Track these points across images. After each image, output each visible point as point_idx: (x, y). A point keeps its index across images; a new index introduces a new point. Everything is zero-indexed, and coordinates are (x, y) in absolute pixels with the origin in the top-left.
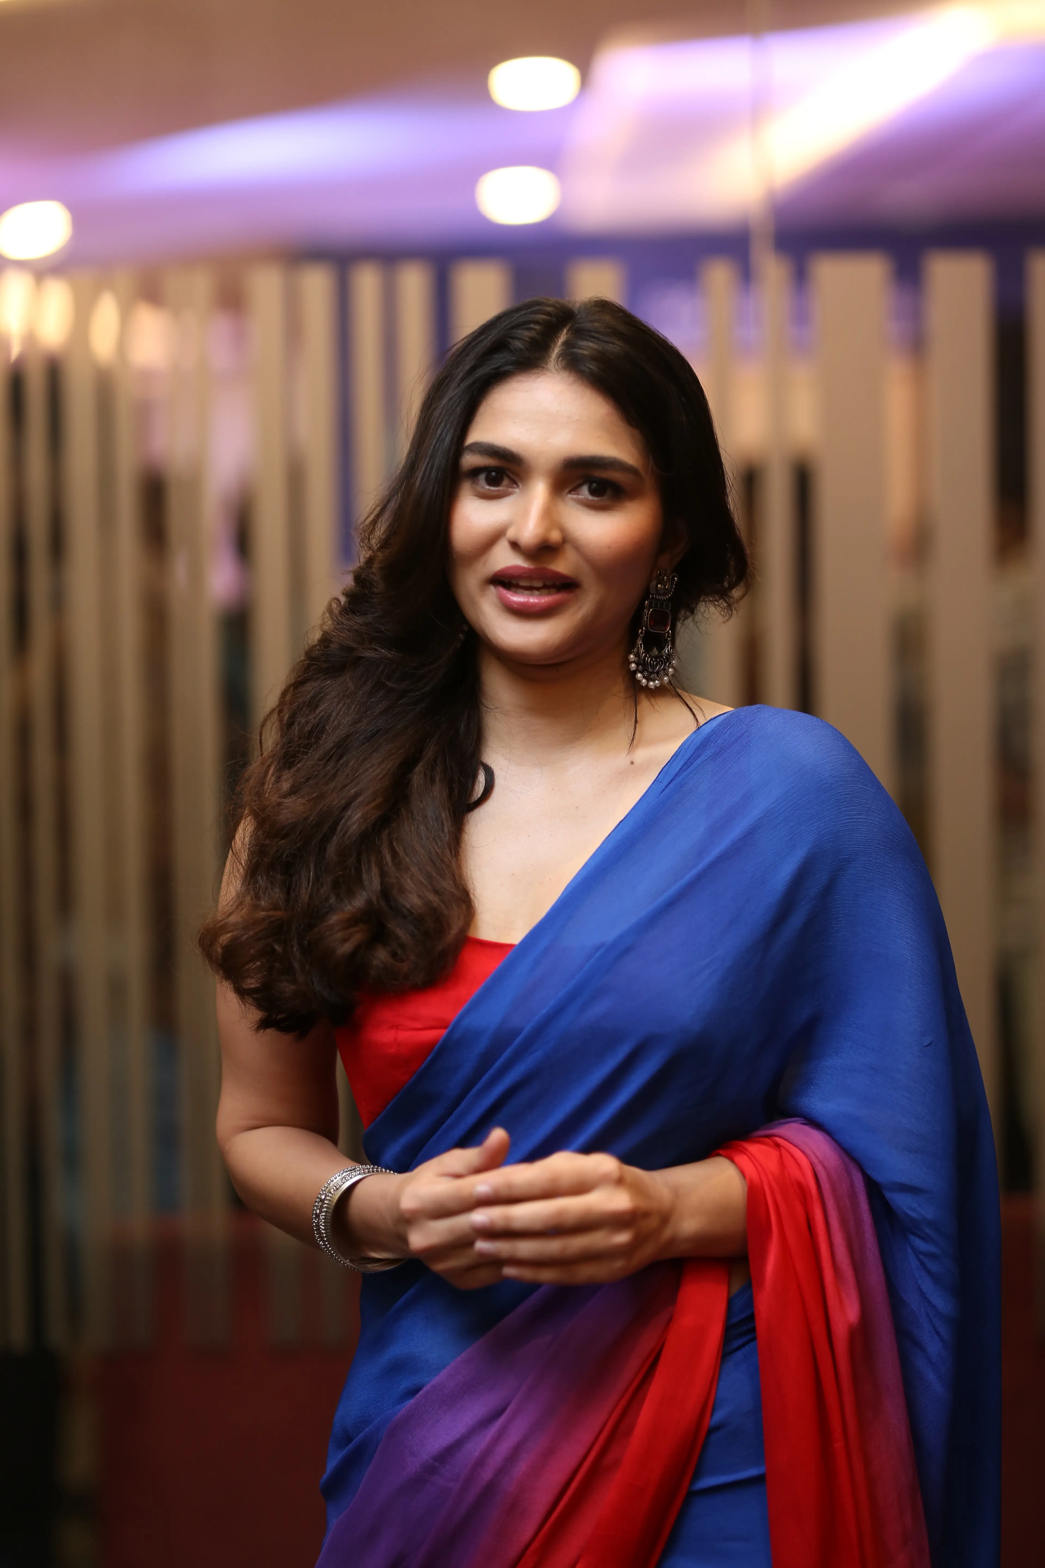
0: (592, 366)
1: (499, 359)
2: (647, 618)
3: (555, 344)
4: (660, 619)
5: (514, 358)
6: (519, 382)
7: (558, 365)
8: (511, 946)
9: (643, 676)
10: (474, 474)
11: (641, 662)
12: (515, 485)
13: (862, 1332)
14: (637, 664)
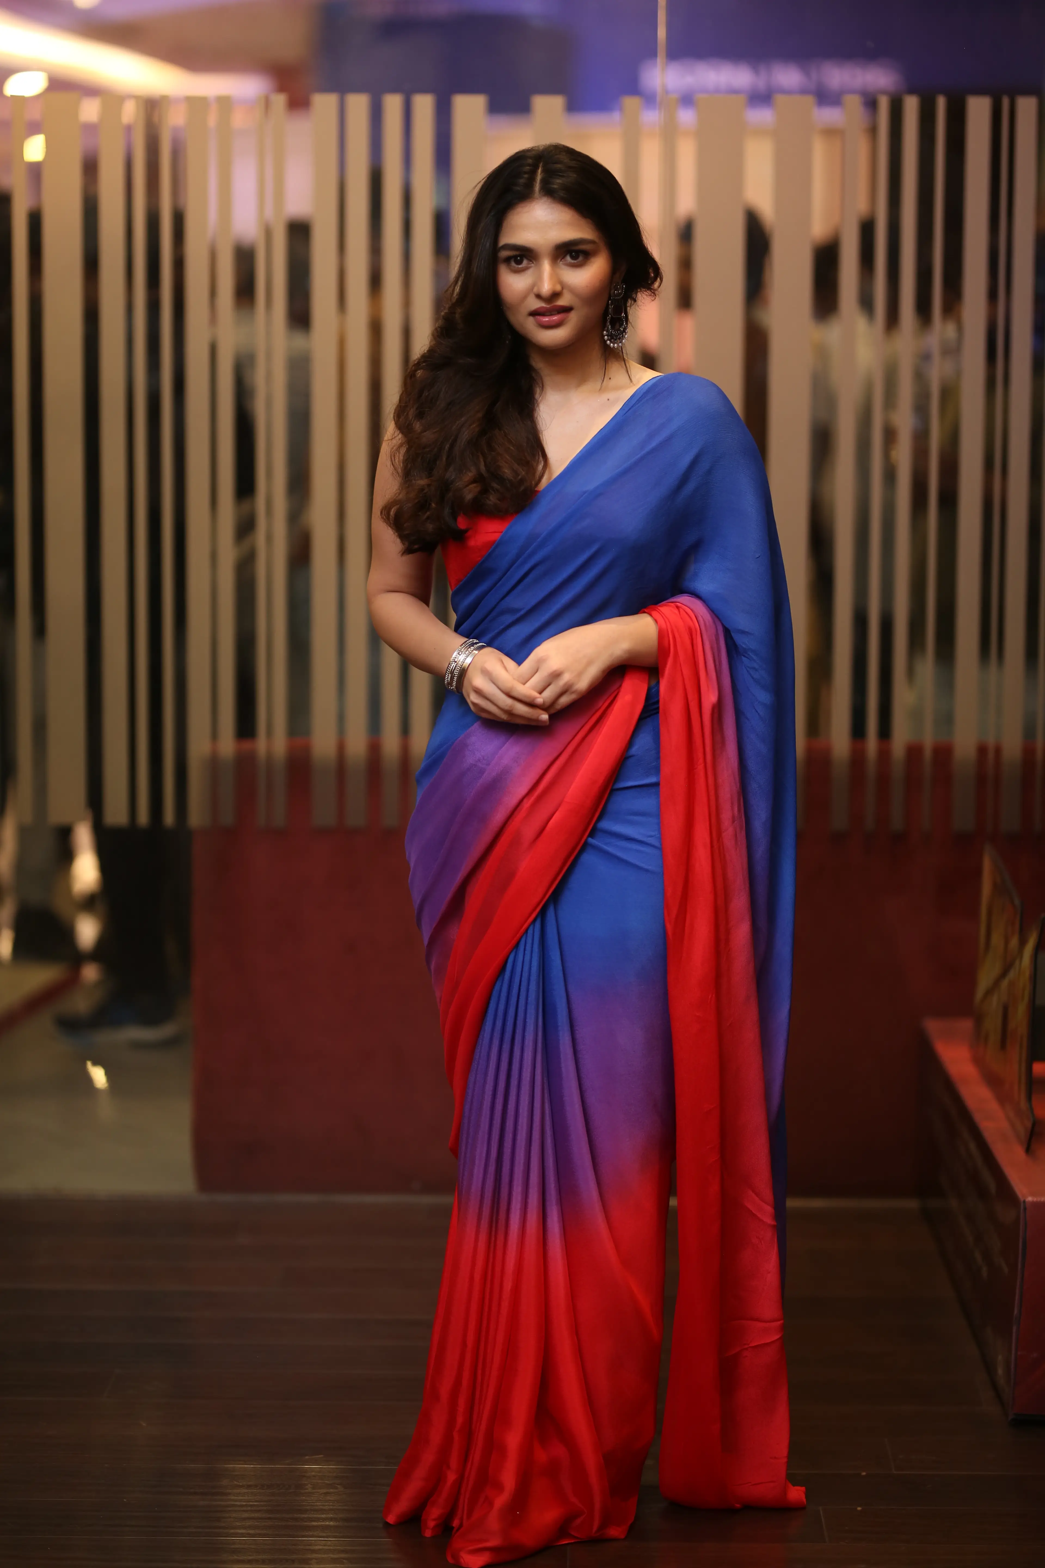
2: (612, 310)
6: (522, 208)
7: (541, 196)
8: (538, 492)
9: (611, 342)
10: (507, 260)
11: (610, 334)
12: (531, 263)
13: (718, 708)
14: (608, 336)
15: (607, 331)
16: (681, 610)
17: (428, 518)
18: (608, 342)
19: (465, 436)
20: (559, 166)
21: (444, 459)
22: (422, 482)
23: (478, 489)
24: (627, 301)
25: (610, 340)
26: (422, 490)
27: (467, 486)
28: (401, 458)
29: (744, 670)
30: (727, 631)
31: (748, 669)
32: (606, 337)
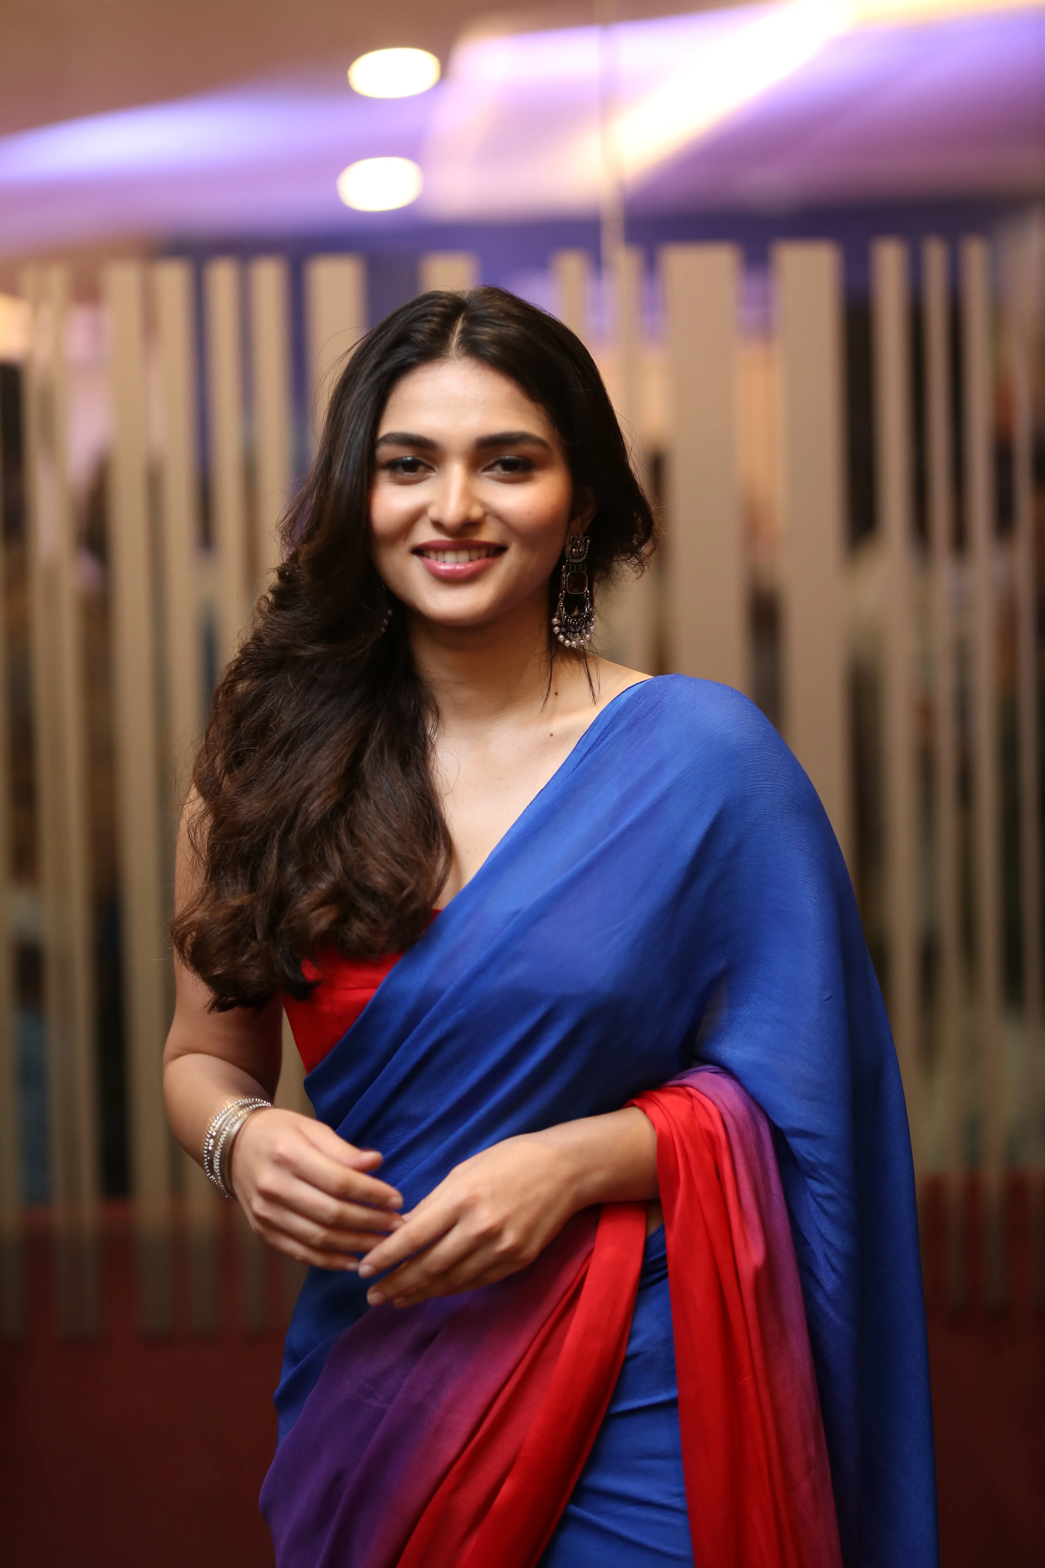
0: (493, 350)
1: (402, 353)
2: (566, 582)
3: (453, 333)
4: (578, 582)
5: (418, 350)
6: (424, 372)
7: (459, 352)
8: (438, 912)
9: (567, 638)
10: (392, 464)
11: (564, 624)
12: (430, 470)
13: (767, 1272)
14: (560, 626)
15: (559, 618)
16: (692, 1097)
17: (250, 958)
18: (561, 637)
23: (332, 916)
25: (564, 634)
26: (238, 912)
27: (313, 910)
29: (811, 1201)
30: (779, 1136)
31: (819, 1199)
32: (557, 628)
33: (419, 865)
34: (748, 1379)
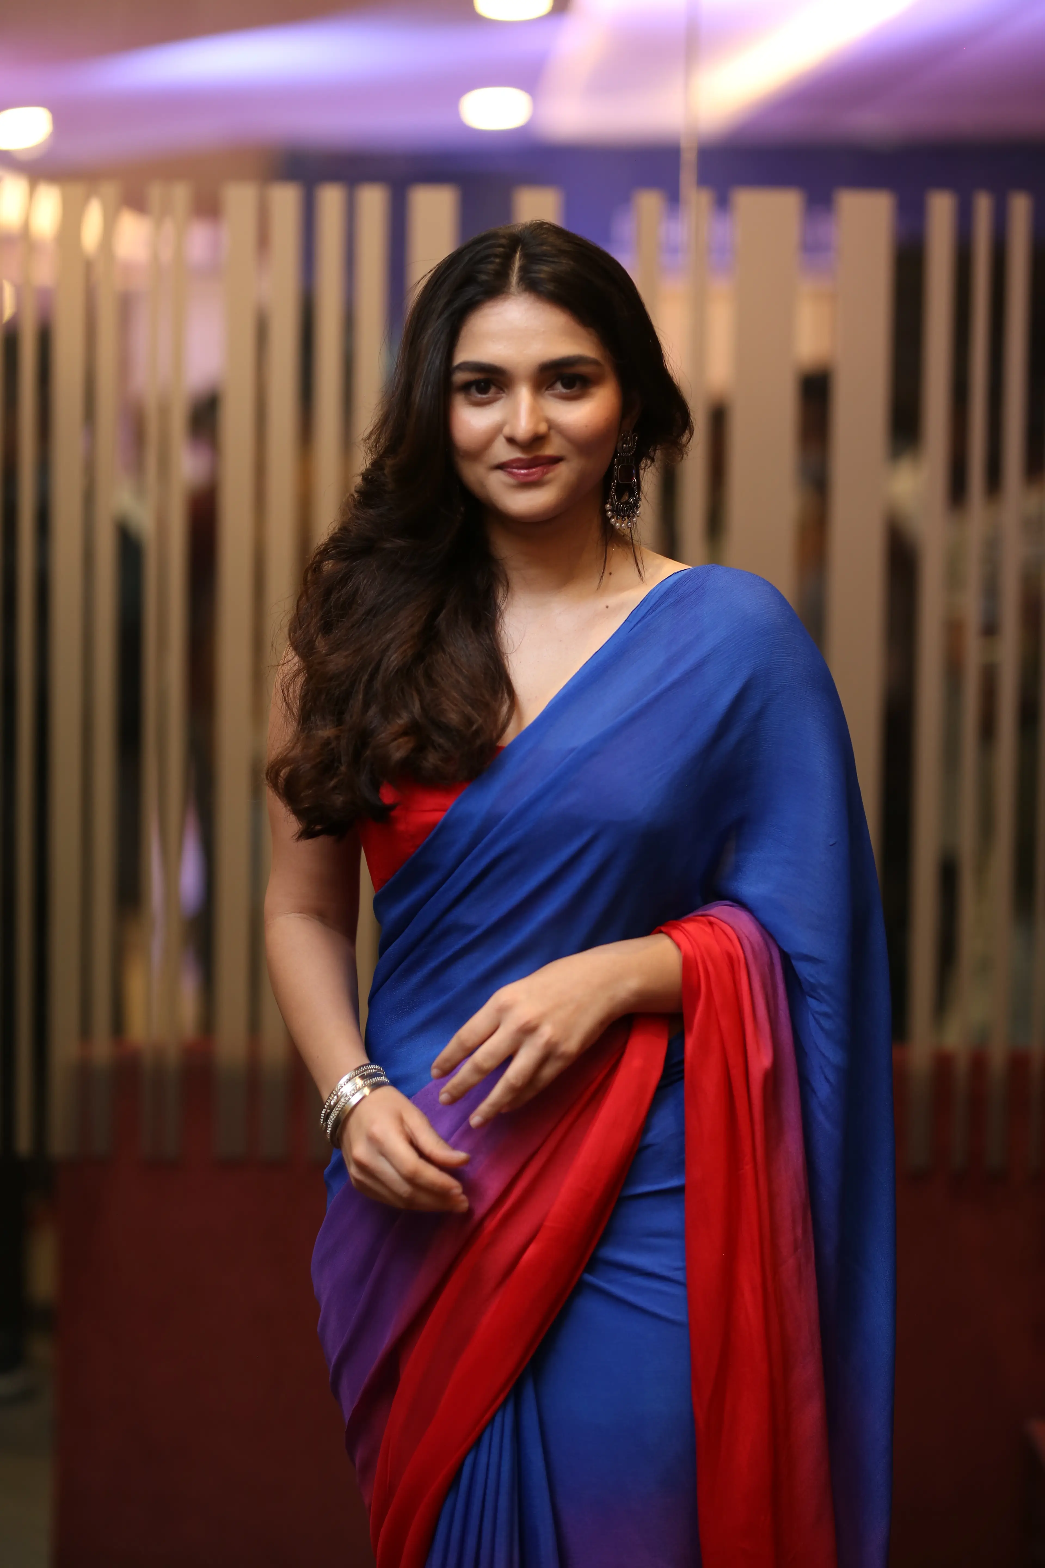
1: (470, 292)
2: (617, 473)
3: (513, 270)
5: (483, 289)
6: (490, 307)
7: (519, 289)
8: (502, 748)
9: (617, 520)
10: (466, 387)
11: (615, 509)
12: (501, 391)
13: (773, 1077)
14: (612, 511)
15: (612, 505)
16: (716, 928)
17: (335, 787)
18: (613, 520)
19: (394, 659)
20: (544, 248)
21: (361, 697)
22: (326, 732)
23: (410, 745)
24: (641, 461)
25: (616, 518)
26: (327, 743)
27: (395, 739)
28: (298, 692)
29: (811, 1018)
30: (786, 958)
31: (817, 1016)
32: (610, 513)
33: (487, 705)
34: (748, 1168)
